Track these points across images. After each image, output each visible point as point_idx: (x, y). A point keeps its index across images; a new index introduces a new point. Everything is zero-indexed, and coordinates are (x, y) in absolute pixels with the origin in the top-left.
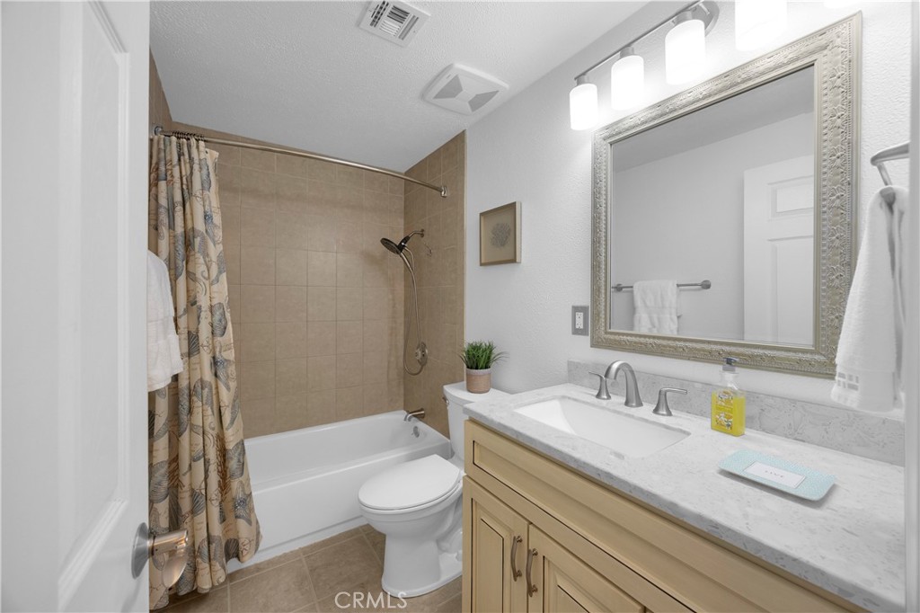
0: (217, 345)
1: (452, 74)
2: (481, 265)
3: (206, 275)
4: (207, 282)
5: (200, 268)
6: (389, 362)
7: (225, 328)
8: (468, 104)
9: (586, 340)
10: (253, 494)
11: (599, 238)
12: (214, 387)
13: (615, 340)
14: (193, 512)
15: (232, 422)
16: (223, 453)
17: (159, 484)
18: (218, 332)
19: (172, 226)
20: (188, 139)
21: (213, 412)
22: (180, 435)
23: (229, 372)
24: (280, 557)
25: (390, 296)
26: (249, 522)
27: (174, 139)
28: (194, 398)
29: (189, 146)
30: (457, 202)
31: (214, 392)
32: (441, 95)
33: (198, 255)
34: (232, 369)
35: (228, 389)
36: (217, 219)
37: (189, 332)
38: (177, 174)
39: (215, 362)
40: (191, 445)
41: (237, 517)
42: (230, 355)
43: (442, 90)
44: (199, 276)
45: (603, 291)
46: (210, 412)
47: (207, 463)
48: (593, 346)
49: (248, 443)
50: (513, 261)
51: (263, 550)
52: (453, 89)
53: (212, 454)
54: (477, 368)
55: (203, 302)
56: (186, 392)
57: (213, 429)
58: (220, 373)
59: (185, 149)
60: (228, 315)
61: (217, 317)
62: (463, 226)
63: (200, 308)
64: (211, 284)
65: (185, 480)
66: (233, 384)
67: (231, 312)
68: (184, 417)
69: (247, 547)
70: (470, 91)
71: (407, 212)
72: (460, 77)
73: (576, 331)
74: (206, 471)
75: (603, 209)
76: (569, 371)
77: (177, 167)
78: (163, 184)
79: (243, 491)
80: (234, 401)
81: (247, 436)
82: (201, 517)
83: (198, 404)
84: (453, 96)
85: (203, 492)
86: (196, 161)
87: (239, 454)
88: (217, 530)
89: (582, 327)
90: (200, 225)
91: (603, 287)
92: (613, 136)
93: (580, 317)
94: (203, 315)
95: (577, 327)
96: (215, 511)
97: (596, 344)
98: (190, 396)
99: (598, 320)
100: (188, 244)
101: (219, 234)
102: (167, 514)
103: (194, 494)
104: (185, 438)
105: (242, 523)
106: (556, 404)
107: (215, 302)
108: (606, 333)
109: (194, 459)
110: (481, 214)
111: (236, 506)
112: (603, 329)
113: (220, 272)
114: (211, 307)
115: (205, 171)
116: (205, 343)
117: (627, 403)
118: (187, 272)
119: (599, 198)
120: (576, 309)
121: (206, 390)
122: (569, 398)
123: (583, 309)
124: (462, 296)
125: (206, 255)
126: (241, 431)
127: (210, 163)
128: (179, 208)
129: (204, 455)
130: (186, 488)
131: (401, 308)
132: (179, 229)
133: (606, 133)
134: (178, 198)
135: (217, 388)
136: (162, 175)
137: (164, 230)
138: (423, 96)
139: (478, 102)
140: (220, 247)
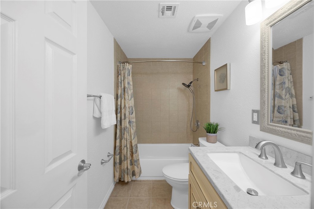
0: (130, 117)
1: (196, 20)
2: (215, 91)
3: (128, 98)
4: (128, 101)
5: (126, 97)
6: (187, 126)
7: (133, 113)
8: (207, 28)
9: (258, 127)
10: (140, 160)
11: (264, 76)
12: (129, 128)
13: (273, 129)
14: (124, 160)
15: (134, 138)
16: (131, 146)
17: (117, 151)
18: (130, 114)
19: (121, 87)
20: (125, 64)
21: (129, 135)
22: (122, 140)
23: (133, 125)
24: (146, 180)
25: (188, 103)
26: (138, 168)
27: (122, 64)
28: (125, 131)
29: (125, 65)
30: (208, 67)
31: (129, 130)
32: (195, 28)
33: (126, 93)
34: (134, 124)
35: (133, 129)
36: (131, 83)
37: (124, 114)
38: (122, 73)
39: (130, 122)
40: (124, 143)
41: (135, 165)
42: (134, 120)
43: (194, 26)
44: (126, 99)
45: (266, 103)
46: (128, 135)
47: (127, 148)
48: (261, 130)
49: (139, 145)
50: (226, 89)
51: (141, 177)
52: (198, 25)
53: (128, 146)
54: (210, 133)
55: (127, 106)
56: (123, 129)
57: (129, 140)
58: (131, 125)
59: (124, 66)
60: (134, 109)
61: (130, 110)
62: (210, 76)
63: (126, 107)
64: (129, 101)
65: (123, 151)
66: (134, 128)
67: (135, 108)
68: (123, 135)
69: (137, 174)
70: (205, 23)
71: (194, 73)
72: (199, 19)
73: (254, 122)
74: (127, 150)
75: (267, 61)
76: (250, 141)
77: (122, 71)
78: (120, 76)
79: (136, 158)
80: (135, 133)
81: (138, 143)
82: (126, 162)
83: (125, 132)
84: (199, 27)
85: (126, 156)
86: (126, 69)
87: (135, 148)
88: (129, 167)
89: (256, 120)
90: (126, 85)
91: (266, 101)
92: (272, 22)
93: (255, 115)
94: (127, 109)
95: (254, 120)
96: (129, 162)
97: (262, 129)
98: (124, 130)
99: (264, 118)
100: (124, 91)
101: (132, 87)
102: (119, 159)
103: (124, 156)
104: (123, 140)
105: (136, 167)
106: (236, 155)
107: (130, 106)
108: (268, 125)
109: (125, 147)
110: (215, 70)
111: (134, 162)
112: (266, 122)
113: (131, 98)
114: (129, 107)
115: (128, 71)
116: (127, 117)
117: (275, 164)
118: (124, 98)
119: (264, 56)
120: (254, 111)
121: (127, 129)
122: (243, 154)
123: (257, 111)
124: (209, 103)
125: (128, 93)
126: (137, 141)
127: (130, 68)
128: (123, 82)
129: (127, 146)
130: (123, 154)
131: (192, 107)
132: (123, 87)
133: (268, 22)
134: (122, 79)
135: (130, 129)
136: (120, 74)
137: (120, 88)
138: (188, 31)
139: (211, 25)
140: (132, 91)
